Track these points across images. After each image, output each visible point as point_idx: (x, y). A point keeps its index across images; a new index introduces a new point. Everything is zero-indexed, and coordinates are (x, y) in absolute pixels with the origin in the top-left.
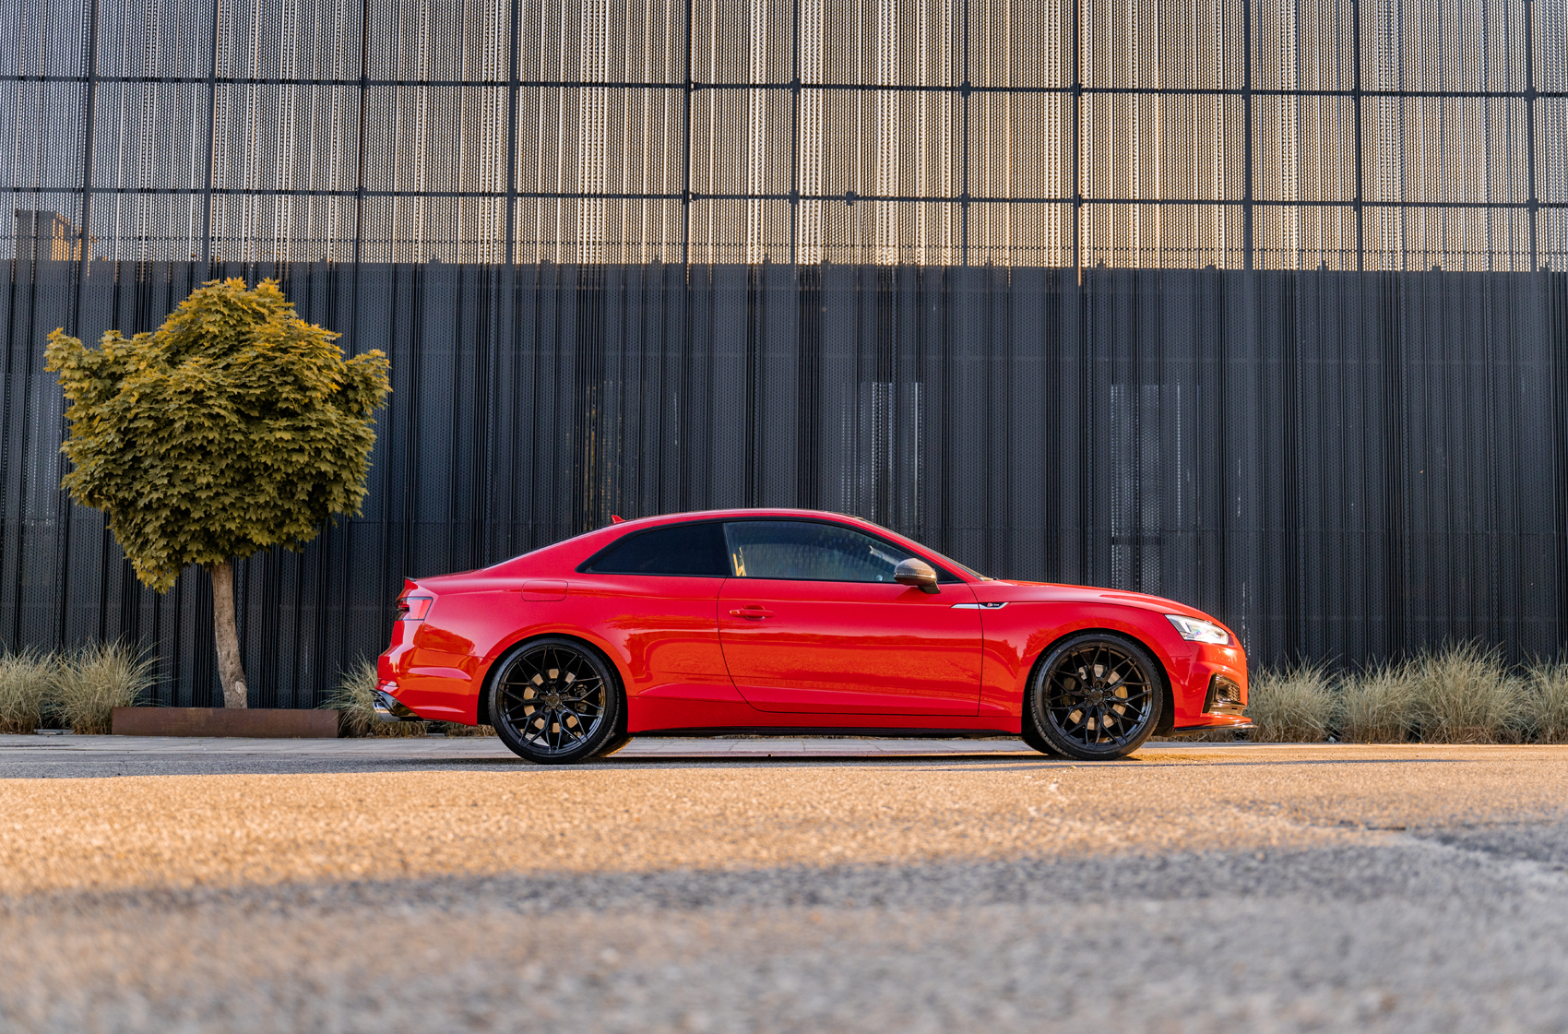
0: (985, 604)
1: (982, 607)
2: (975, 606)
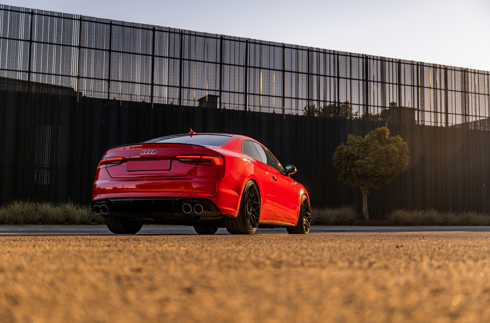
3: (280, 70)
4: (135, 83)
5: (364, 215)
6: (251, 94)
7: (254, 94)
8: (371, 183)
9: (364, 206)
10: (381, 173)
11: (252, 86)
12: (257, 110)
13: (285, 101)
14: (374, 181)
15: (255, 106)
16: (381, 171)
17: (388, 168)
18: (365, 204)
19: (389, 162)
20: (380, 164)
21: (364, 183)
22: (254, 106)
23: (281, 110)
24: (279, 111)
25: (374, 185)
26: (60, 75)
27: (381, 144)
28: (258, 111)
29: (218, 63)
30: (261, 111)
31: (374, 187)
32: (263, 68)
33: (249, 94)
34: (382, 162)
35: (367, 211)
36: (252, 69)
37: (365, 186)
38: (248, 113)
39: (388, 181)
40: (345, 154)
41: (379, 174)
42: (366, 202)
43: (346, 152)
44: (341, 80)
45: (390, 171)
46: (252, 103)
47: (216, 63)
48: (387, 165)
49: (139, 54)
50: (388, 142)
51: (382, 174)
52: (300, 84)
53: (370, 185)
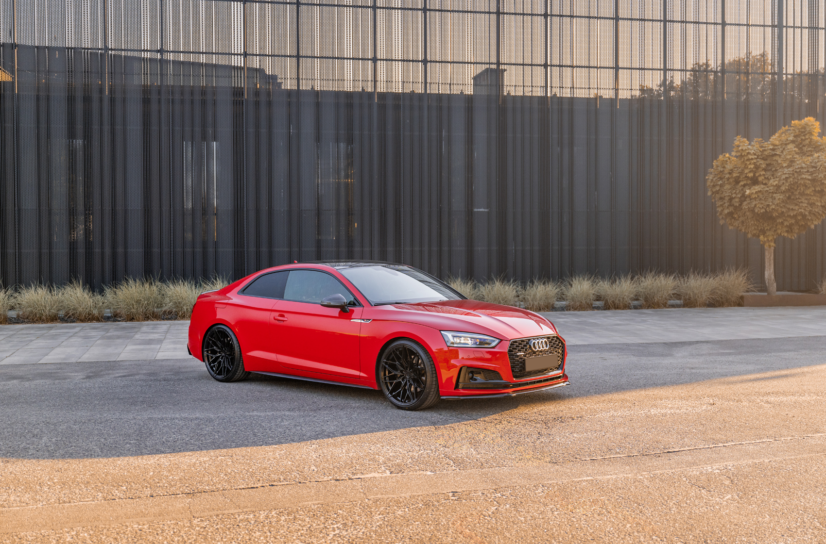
0: (363, 320)
1: (362, 321)
2: (359, 321)
3: (610, 18)
4: (344, 58)
5: (767, 285)
6: (554, 66)
7: (560, 66)
8: (781, 228)
9: (766, 269)
10: (801, 208)
11: (556, 50)
12: (567, 94)
13: (620, 75)
14: (785, 225)
15: (562, 87)
16: (801, 205)
17: (815, 198)
18: (770, 265)
19: (818, 189)
20: (799, 193)
21: (765, 229)
22: (560, 87)
23: (611, 91)
24: (608, 94)
25: (787, 232)
26: (214, 53)
27: (802, 153)
28: (569, 96)
29: (493, 13)
30: (575, 96)
31: (786, 234)
32: (576, 17)
33: (551, 66)
34: (802, 189)
35: (773, 277)
36: (556, 20)
37: (768, 233)
38: (549, 100)
39: (816, 223)
40: (730, 173)
41: (795, 212)
42: (772, 261)
43: (732, 170)
44: (728, 28)
45: (819, 204)
46: (556, 83)
47: (489, 13)
48: (812, 194)
49: (350, 6)
50: (817, 148)
51: (803, 211)
52: (648, 41)
53: (779, 232)
